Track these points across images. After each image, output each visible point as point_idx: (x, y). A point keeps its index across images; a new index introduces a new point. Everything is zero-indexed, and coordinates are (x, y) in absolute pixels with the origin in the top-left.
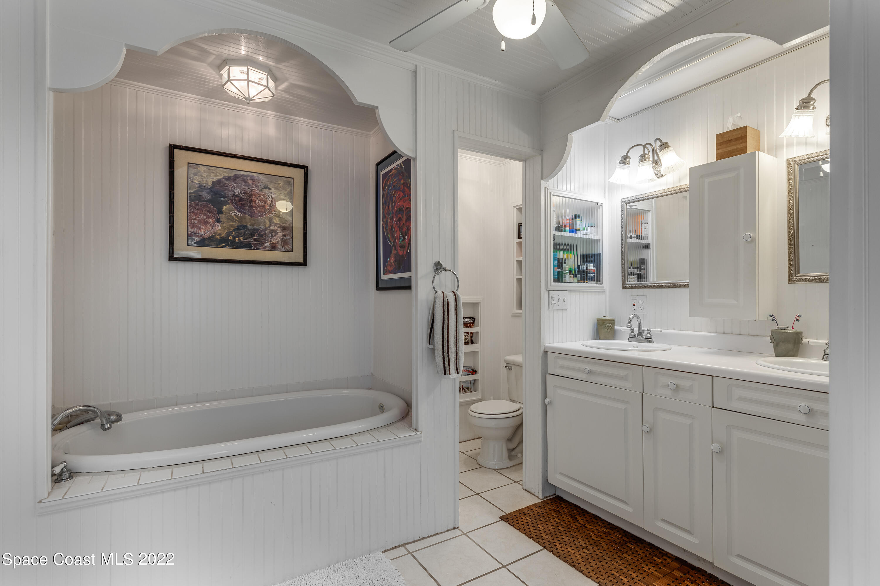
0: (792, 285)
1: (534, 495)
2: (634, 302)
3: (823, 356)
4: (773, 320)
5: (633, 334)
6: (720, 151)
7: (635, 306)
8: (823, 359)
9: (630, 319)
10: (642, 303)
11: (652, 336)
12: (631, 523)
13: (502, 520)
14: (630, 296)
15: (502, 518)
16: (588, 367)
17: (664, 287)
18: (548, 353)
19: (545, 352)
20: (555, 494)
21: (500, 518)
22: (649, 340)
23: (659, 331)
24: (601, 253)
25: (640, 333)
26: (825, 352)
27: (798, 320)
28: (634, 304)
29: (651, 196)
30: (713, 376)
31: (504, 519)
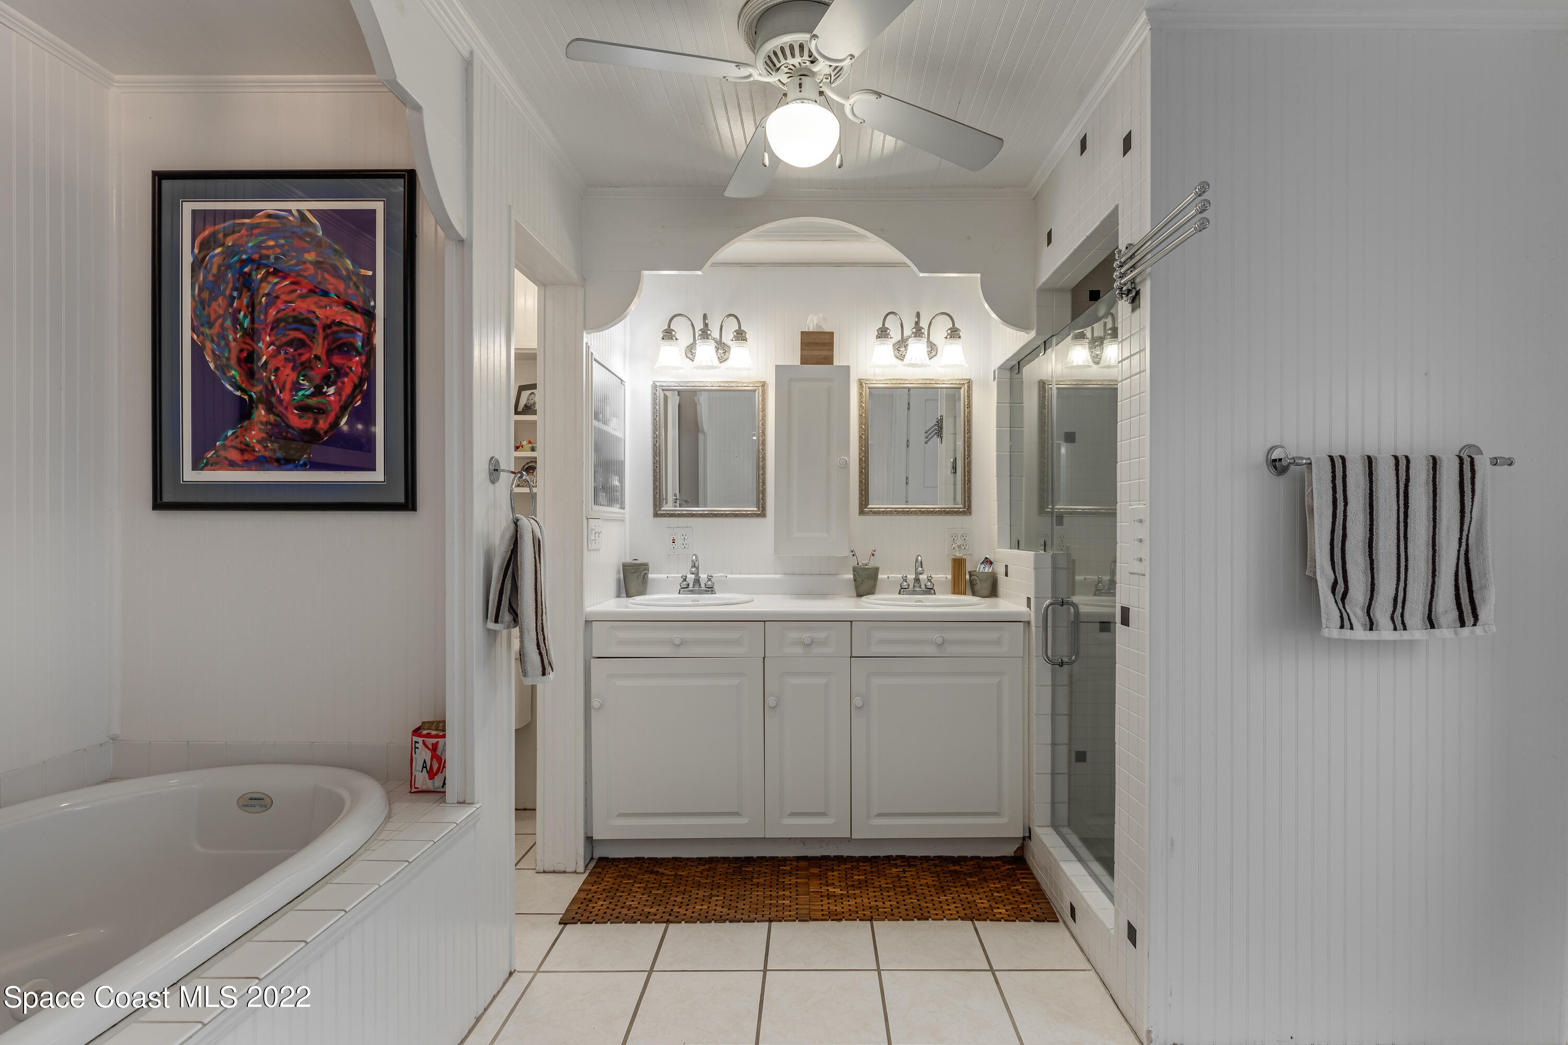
0: (862, 517)
1: (565, 872)
2: (674, 536)
3: (900, 591)
4: (853, 555)
5: (685, 583)
6: (805, 353)
7: (674, 542)
8: (899, 593)
9: (693, 561)
10: (686, 538)
11: (714, 583)
12: (747, 839)
13: (566, 924)
14: (667, 528)
15: (564, 922)
16: (677, 636)
17: (720, 516)
18: (593, 622)
19: (588, 623)
20: (592, 858)
21: (560, 923)
22: (710, 590)
23: (723, 576)
24: (623, 459)
25: (697, 581)
26: (901, 586)
27: (873, 555)
28: (673, 540)
29: (703, 388)
30: (851, 622)
31: (570, 921)
